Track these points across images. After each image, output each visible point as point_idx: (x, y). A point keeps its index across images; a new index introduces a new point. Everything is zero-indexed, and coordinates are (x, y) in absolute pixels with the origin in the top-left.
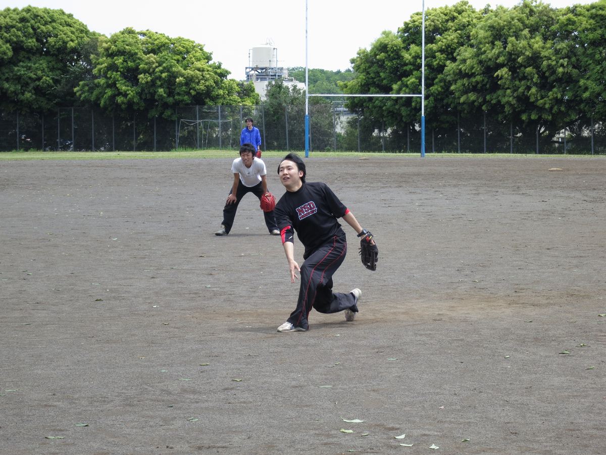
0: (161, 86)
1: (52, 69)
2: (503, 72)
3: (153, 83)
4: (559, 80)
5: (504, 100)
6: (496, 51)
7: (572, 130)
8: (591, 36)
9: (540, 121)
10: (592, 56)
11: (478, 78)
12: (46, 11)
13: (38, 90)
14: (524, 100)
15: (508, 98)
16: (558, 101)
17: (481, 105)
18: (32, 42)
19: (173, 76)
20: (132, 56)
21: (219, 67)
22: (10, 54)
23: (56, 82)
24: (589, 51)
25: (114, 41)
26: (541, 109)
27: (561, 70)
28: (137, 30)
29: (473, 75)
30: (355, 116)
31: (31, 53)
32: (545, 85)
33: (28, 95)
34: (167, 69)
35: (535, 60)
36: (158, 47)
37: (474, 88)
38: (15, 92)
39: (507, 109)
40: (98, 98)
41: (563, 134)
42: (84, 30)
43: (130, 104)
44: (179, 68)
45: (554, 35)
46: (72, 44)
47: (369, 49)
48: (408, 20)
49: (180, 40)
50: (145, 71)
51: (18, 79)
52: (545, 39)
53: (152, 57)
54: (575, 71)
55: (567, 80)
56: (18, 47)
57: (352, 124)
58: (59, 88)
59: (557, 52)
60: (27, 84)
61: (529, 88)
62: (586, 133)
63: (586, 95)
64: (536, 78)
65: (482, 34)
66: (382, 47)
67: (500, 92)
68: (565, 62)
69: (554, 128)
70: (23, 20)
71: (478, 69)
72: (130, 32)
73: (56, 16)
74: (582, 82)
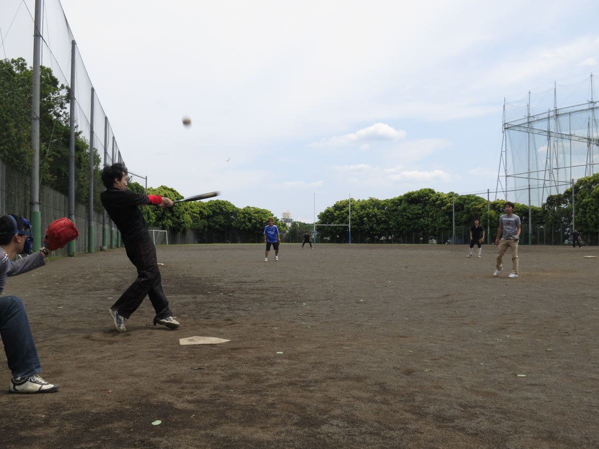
0: (258, 224)
1: (224, 219)
2: (365, 219)
3: (256, 223)
4: (382, 222)
5: (366, 228)
6: (363, 212)
7: (386, 237)
8: (392, 209)
9: (376, 235)
10: (392, 215)
11: (358, 221)
12: (223, 201)
13: (220, 225)
14: (372, 228)
15: (367, 227)
16: (382, 228)
17: (358, 229)
18: (218, 211)
19: (262, 221)
20: (249, 214)
21: (276, 218)
22: (212, 214)
23: (226, 222)
24: (392, 213)
25: (244, 209)
26: (377, 230)
27: (383, 219)
28: (251, 207)
29: (356, 220)
30: (318, 233)
31: (218, 214)
32: (378, 223)
33: (217, 226)
34: (260, 219)
35: (375, 216)
36: (258, 212)
37: (356, 224)
38: (213, 226)
39: (366, 230)
40: (240, 227)
41: (382, 238)
42: (234, 207)
43: (249, 229)
44: (263, 218)
45: (380, 208)
46: (231, 211)
47: (324, 212)
48: (335, 203)
49: (264, 210)
50: (254, 219)
51: (214, 222)
52: (378, 209)
53: (256, 215)
54: (387, 219)
55: (385, 222)
56: (214, 212)
57: (318, 235)
58: (226, 224)
59: (382, 213)
60: (217, 223)
61: (373, 225)
62: (390, 238)
63: (391, 226)
64: (375, 221)
65: (358, 207)
66: (328, 211)
67: (364, 225)
68: (384, 216)
69: (380, 237)
70: (215, 204)
71: (357, 218)
72: (249, 207)
73: (226, 203)
74: (390, 222)
